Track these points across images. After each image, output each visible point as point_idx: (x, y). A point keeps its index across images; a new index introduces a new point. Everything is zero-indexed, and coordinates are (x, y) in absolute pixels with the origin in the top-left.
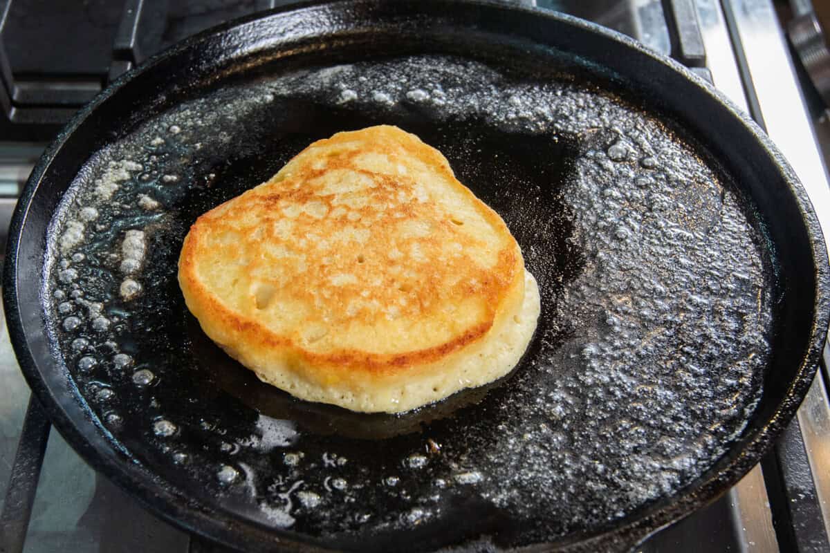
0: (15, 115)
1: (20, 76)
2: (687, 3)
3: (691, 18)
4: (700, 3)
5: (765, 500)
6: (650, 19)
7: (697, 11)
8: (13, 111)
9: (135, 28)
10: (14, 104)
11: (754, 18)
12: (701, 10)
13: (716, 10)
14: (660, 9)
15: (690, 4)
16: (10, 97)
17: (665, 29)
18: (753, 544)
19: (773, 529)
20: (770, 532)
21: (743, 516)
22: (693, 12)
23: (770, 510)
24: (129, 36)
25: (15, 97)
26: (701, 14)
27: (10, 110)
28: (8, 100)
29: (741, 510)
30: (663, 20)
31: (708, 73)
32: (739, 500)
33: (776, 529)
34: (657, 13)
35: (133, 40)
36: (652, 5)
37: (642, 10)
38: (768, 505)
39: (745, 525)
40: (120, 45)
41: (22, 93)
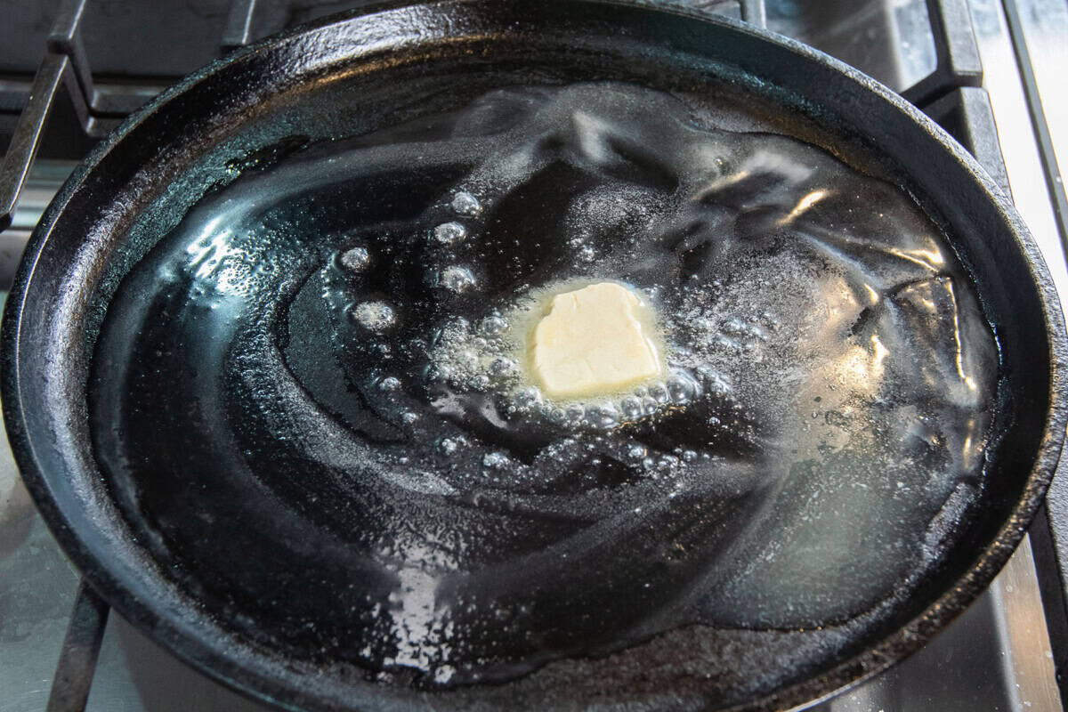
0: (93, 128)
1: (101, 77)
2: (960, 4)
3: (964, 23)
4: (976, 4)
5: (1046, 649)
6: (911, 23)
7: (972, 14)
8: (91, 121)
9: (249, 19)
10: (92, 113)
11: (1045, 26)
12: (977, 13)
13: (996, 15)
14: (924, 11)
15: (964, 4)
16: (88, 104)
17: (930, 36)
18: (1029, 704)
19: (1057, 687)
20: (1051, 690)
21: (1017, 669)
22: (967, 16)
23: (1052, 661)
24: (241, 28)
25: (93, 105)
26: (977, 19)
27: (87, 120)
28: (85, 108)
29: (1013, 659)
30: (927, 25)
31: (985, 95)
32: (1011, 647)
33: (1060, 687)
34: (921, 15)
35: (246, 34)
36: (914, 5)
37: (899, 12)
38: (1050, 655)
39: (1019, 679)
40: (229, 40)
41: (103, 98)
